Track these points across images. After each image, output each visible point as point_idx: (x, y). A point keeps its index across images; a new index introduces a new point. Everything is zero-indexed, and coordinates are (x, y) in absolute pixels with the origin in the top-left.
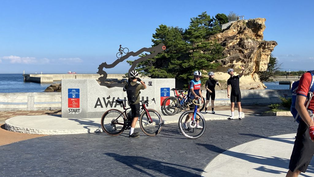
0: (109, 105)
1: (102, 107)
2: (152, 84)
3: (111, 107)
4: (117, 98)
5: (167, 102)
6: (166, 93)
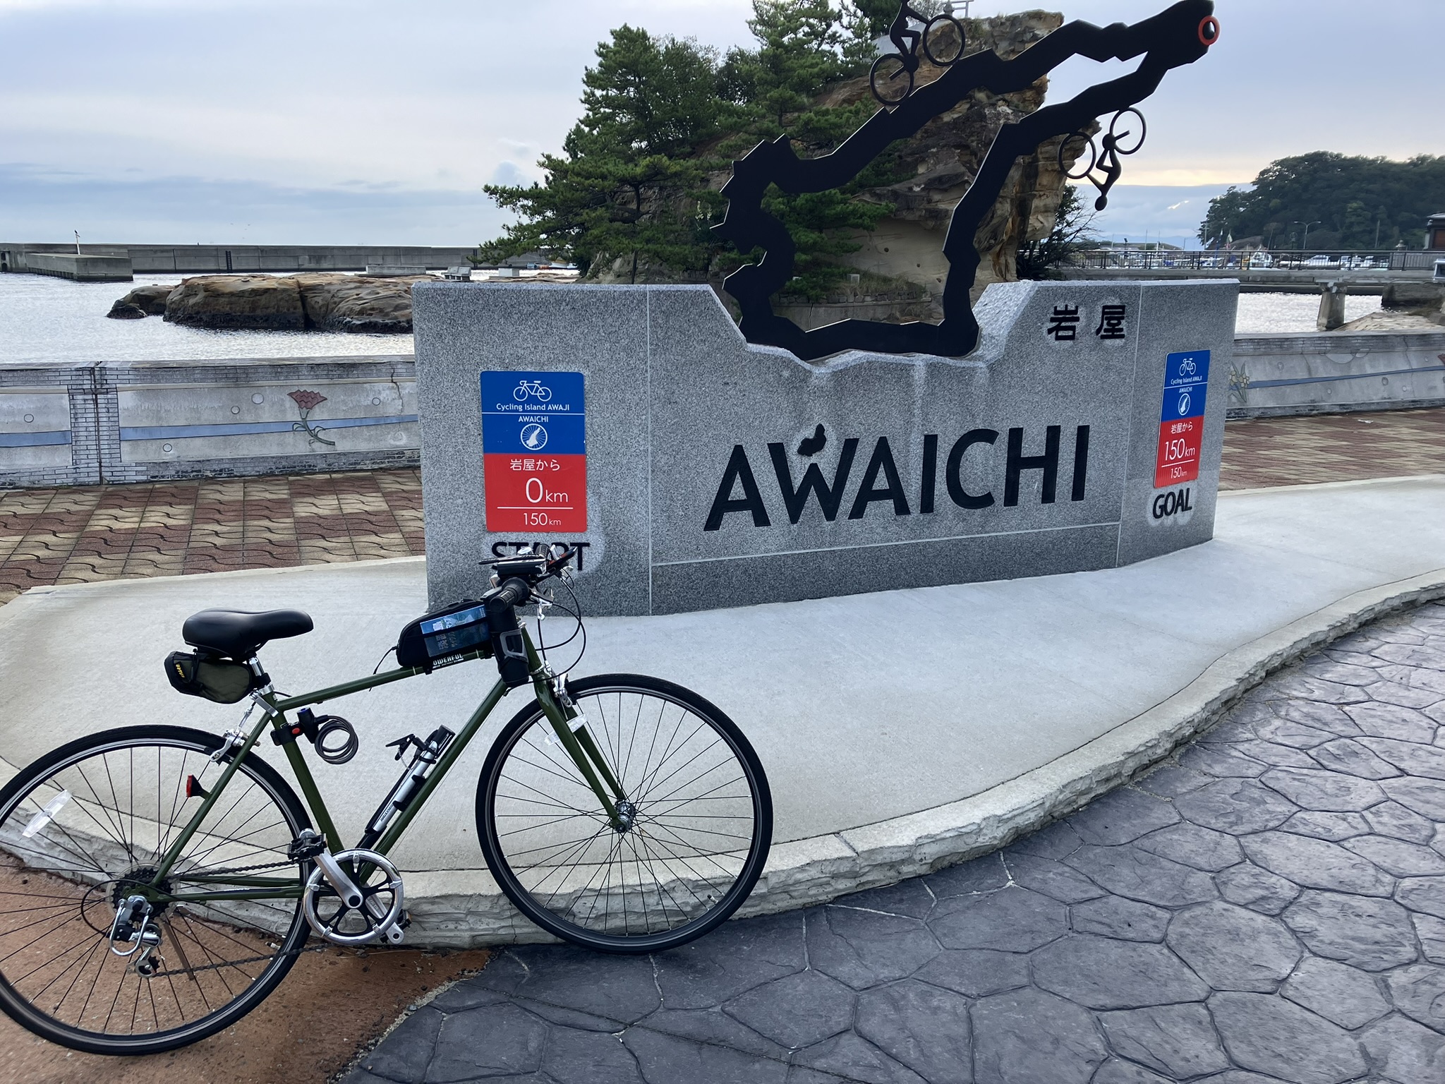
0: (813, 499)
1: (761, 519)
2: (1124, 324)
3: (831, 514)
4: (875, 444)
5: (1187, 458)
6: (1191, 390)
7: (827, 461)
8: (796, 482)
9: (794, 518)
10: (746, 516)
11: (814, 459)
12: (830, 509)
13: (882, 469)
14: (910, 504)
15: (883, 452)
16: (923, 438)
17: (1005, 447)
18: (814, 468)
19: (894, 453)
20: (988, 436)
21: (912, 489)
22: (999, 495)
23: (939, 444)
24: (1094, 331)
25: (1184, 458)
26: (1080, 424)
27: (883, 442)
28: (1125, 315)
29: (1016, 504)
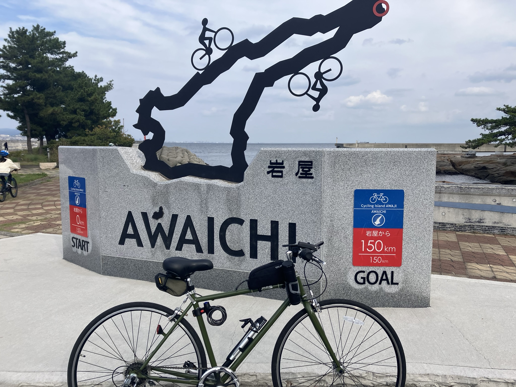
0: (159, 240)
1: (140, 244)
2: (312, 171)
3: (168, 247)
4: (185, 218)
5: (386, 252)
6: (385, 212)
7: (165, 222)
8: (153, 229)
9: (153, 245)
10: (134, 241)
11: (159, 221)
12: (167, 243)
13: (189, 230)
14: (203, 248)
15: (189, 222)
16: (207, 218)
17: (248, 228)
18: (159, 225)
19: (194, 223)
20: (240, 222)
21: (204, 241)
22: (247, 250)
23: (215, 222)
24: (294, 174)
25: (383, 251)
26: (290, 222)
27: (189, 218)
28: (313, 166)
29: (256, 258)
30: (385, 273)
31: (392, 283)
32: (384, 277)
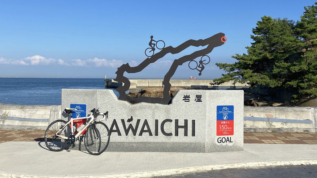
0: (130, 131)
1: (120, 134)
2: (201, 99)
3: (135, 134)
4: (144, 121)
5: (228, 130)
6: (227, 114)
7: (134, 123)
8: (127, 127)
9: (127, 134)
10: (116, 133)
11: (131, 123)
12: (134, 133)
13: (146, 126)
14: (152, 134)
15: (146, 123)
16: (155, 120)
17: (174, 123)
18: (131, 124)
19: (148, 123)
20: (171, 121)
21: (153, 130)
22: (174, 133)
23: (159, 121)
24: (194, 100)
25: (227, 129)
26: (193, 119)
27: (146, 120)
28: (202, 97)
29: (178, 136)
30: (228, 138)
31: (231, 142)
32: (228, 140)
